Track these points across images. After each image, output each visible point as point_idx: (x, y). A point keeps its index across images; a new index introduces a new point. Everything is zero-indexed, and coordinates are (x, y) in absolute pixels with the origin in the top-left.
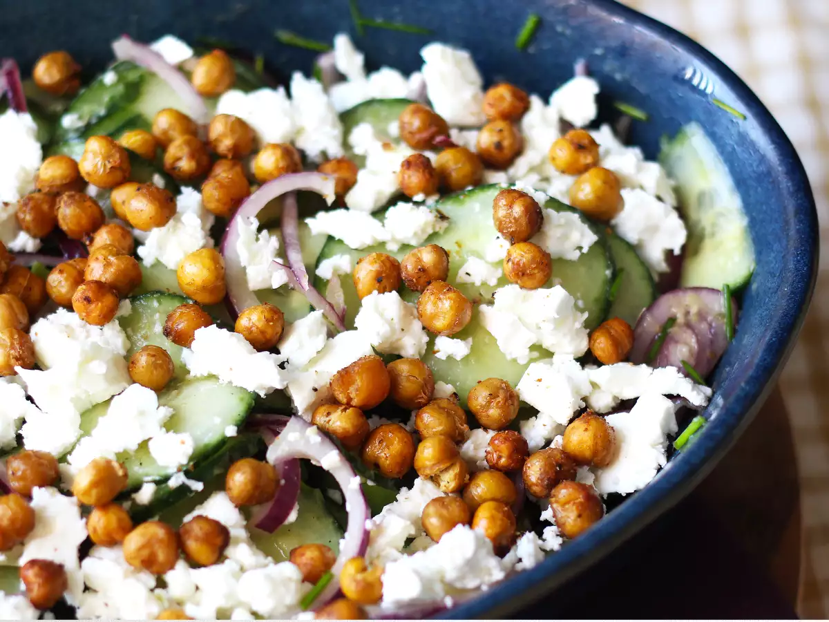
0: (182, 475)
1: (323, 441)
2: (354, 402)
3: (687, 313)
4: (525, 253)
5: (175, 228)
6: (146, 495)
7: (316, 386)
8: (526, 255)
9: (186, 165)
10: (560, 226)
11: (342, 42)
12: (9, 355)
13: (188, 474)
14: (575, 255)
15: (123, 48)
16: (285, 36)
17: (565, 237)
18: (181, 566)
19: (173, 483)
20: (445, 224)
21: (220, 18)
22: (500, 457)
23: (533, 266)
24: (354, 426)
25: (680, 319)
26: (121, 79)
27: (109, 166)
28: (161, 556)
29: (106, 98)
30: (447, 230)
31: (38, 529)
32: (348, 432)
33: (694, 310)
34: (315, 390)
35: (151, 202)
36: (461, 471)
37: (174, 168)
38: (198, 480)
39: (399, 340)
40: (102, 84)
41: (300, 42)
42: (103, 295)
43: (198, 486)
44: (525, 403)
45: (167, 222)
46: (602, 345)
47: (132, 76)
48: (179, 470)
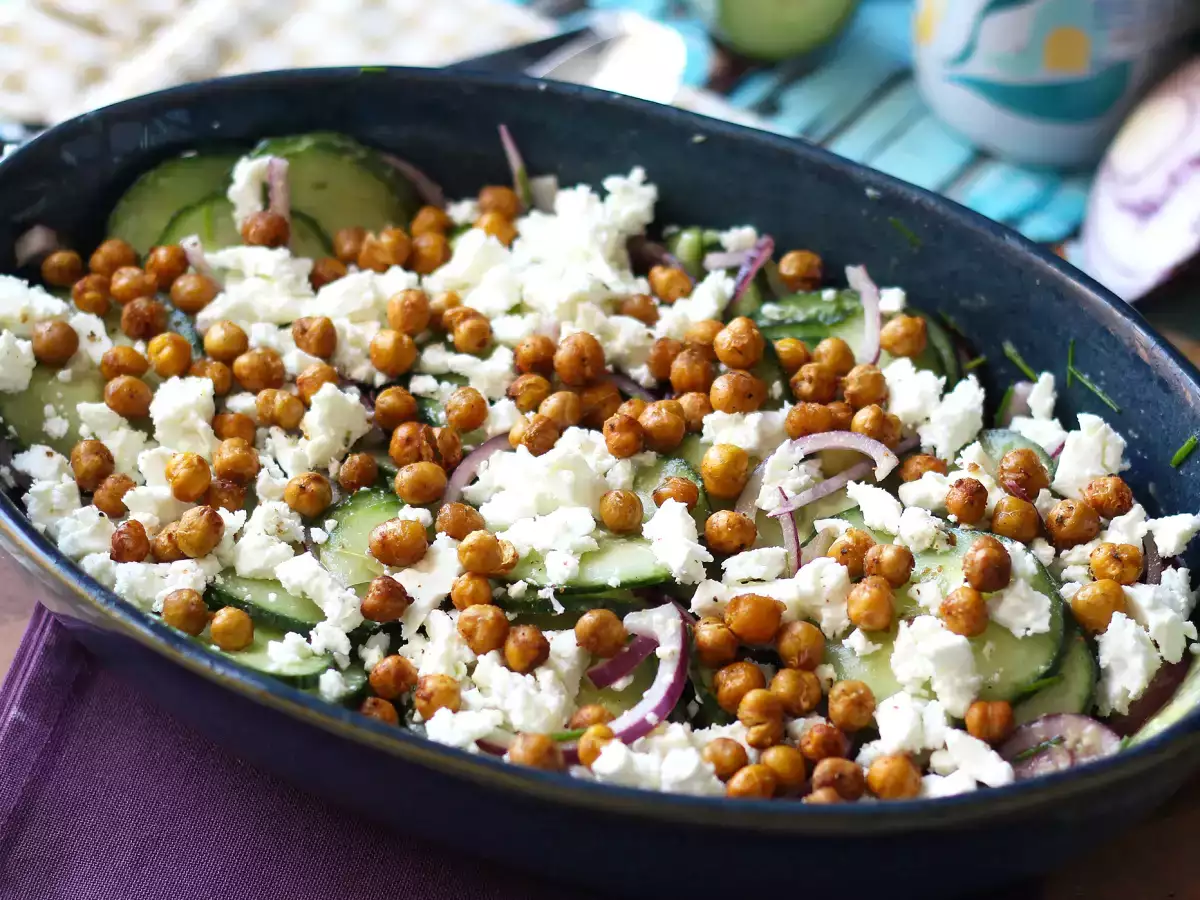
0: (552, 590)
1: (675, 634)
2: (732, 626)
3: (1078, 741)
4: (962, 595)
5: (738, 422)
6: (516, 590)
7: (719, 599)
8: (961, 598)
9: (806, 387)
10: (1019, 596)
11: (1046, 379)
12: (524, 433)
13: (557, 593)
14: (1019, 633)
15: (856, 275)
16: (1010, 349)
17: (1020, 612)
18: (492, 655)
19: (541, 594)
20: (947, 548)
21: (964, 302)
22: (808, 743)
23: (960, 610)
24: (714, 642)
25: (1068, 743)
26: (838, 300)
27: (733, 345)
28: (479, 636)
29: (812, 311)
30: (945, 554)
31: (422, 564)
32: (706, 644)
33: (1086, 741)
34: (715, 600)
35: (730, 387)
36: (767, 730)
37: (795, 384)
38: (562, 603)
39: (820, 607)
40: (820, 296)
41: (1019, 361)
42: (628, 430)
43: (559, 609)
44: (875, 720)
45: (733, 412)
46: (974, 717)
47: (848, 305)
48: (552, 586)
